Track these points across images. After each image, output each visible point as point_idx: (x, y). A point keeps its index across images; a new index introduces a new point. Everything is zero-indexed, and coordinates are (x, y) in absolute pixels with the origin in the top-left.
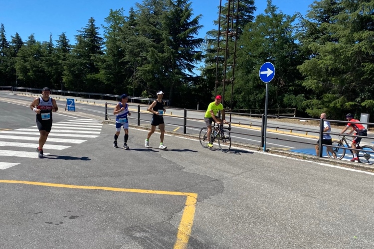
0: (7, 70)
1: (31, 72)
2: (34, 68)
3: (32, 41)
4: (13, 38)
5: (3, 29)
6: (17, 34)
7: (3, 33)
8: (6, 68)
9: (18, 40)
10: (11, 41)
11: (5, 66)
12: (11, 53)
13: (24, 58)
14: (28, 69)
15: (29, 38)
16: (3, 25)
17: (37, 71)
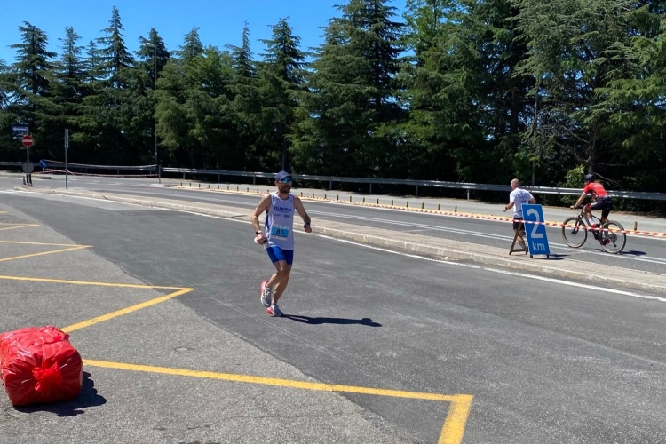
0: (132, 124)
1: (198, 125)
2: (207, 117)
3: (194, 48)
4: (145, 41)
5: (118, 21)
6: (154, 32)
7: (117, 33)
8: (130, 119)
9: (156, 49)
10: (139, 50)
11: (124, 114)
12: (140, 79)
13: (175, 90)
14: (190, 120)
15: (187, 39)
16: (116, 12)
17: (215, 123)
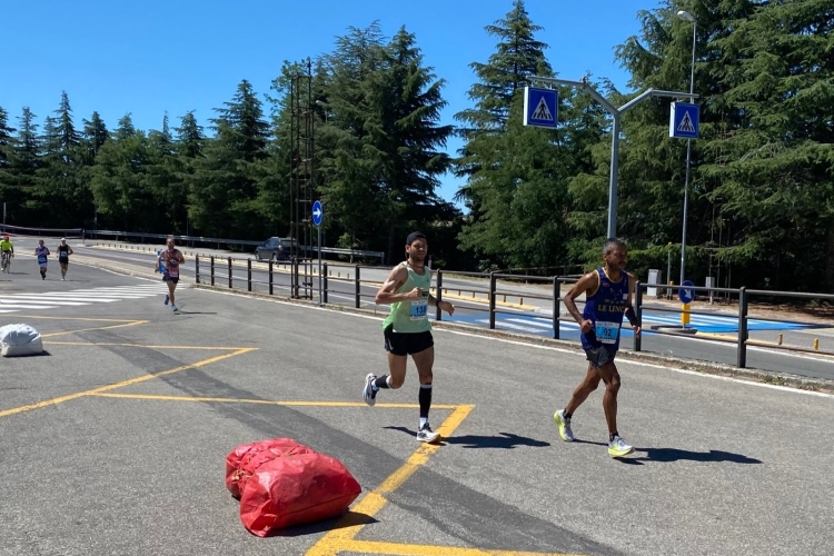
0: (75, 194)
1: (124, 196)
2: (130, 190)
3: (127, 129)
4: (88, 123)
5: (67, 104)
6: (96, 115)
7: (66, 114)
8: (74, 190)
9: (98, 128)
10: (83, 130)
11: (70, 184)
12: (82, 156)
13: (109, 166)
14: (118, 192)
15: (121, 123)
16: (65, 96)
17: (137, 195)
